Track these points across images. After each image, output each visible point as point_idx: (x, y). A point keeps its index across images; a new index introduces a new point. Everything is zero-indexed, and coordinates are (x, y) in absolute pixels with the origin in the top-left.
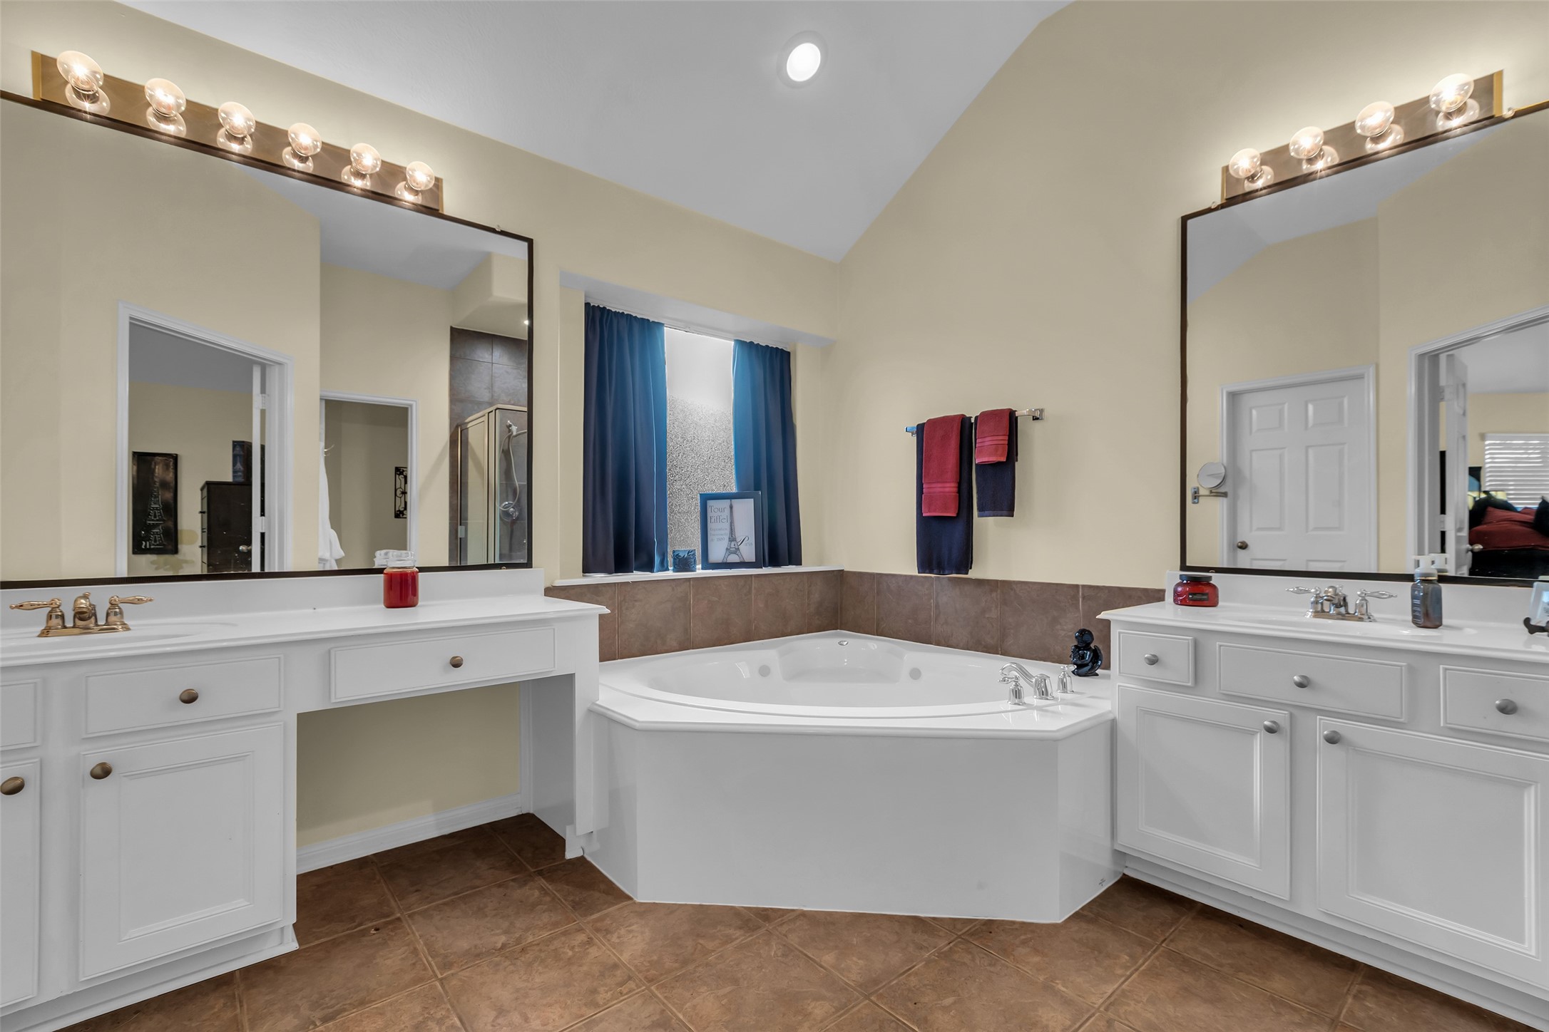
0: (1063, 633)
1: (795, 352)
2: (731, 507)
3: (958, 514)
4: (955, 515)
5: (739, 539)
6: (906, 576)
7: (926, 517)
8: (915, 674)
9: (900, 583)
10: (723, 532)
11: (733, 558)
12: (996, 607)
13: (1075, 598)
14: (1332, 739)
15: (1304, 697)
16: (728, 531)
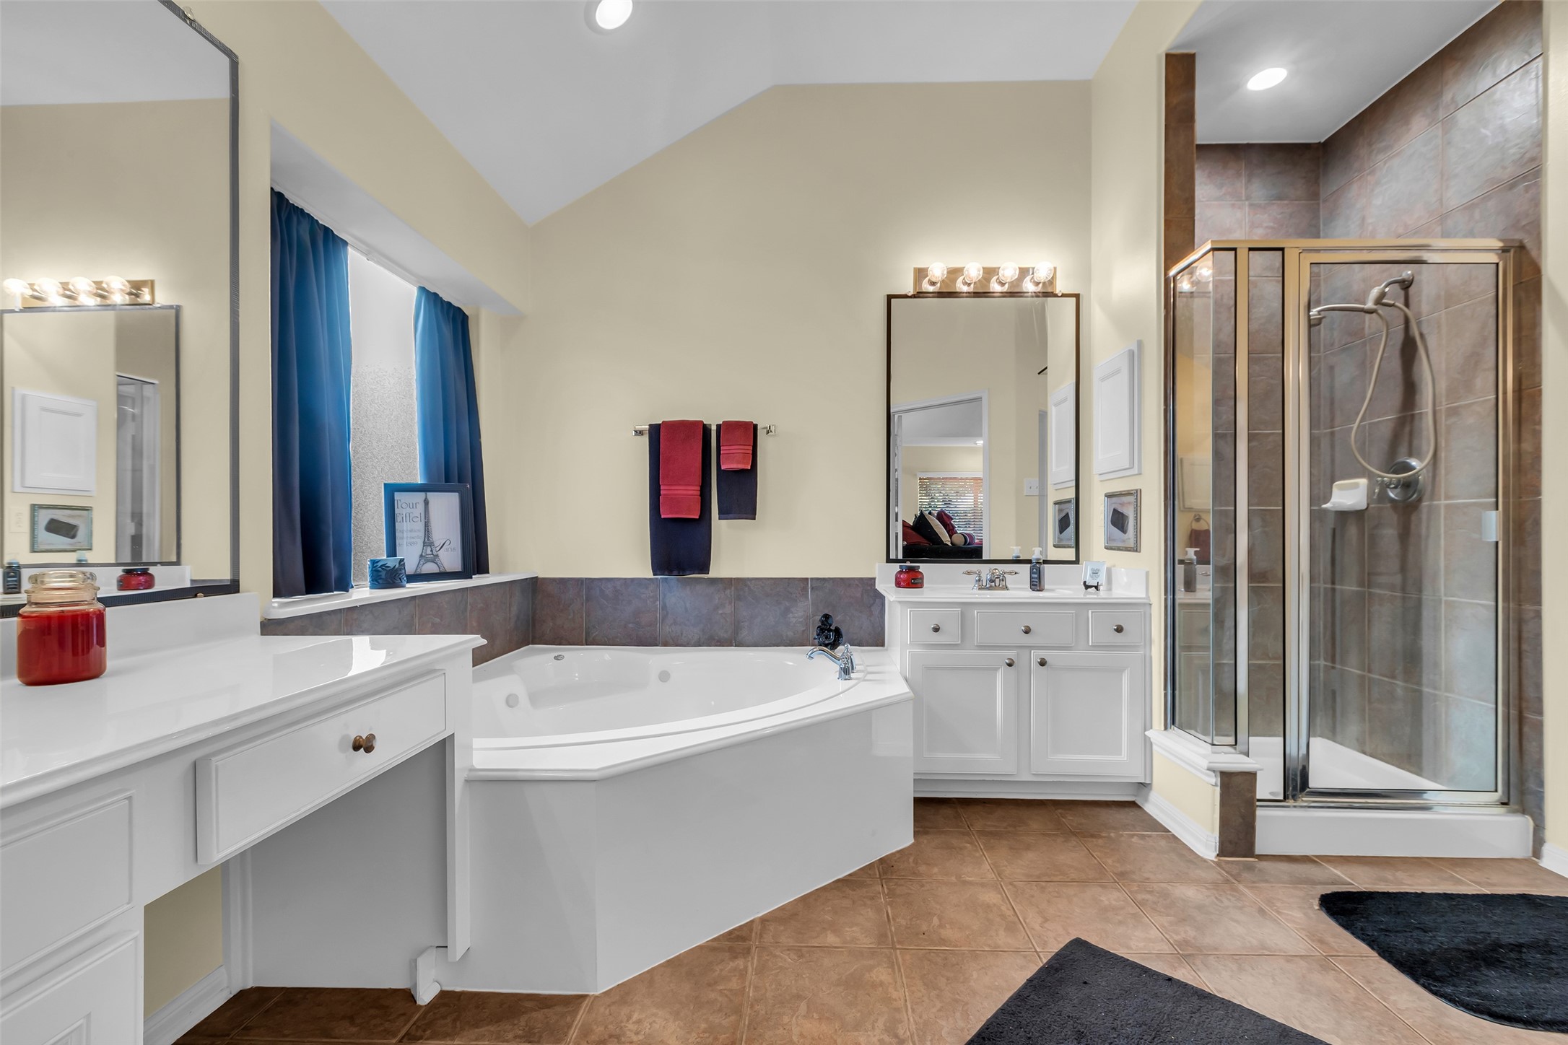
0: (794, 620)
1: (477, 317)
2: (426, 502)
3: (700, 517)
4: (698, 517)
5: (438, 543)
6: (625, 579)
7: (664, 519)
8: (664, 677)
9: (619, 588)
10: (415, 534)
11: (430, 568)
12: (730, 603)
13: (805, 589)
14: (1043, 663)
15: (1027, 640)
16: (422, 534)
